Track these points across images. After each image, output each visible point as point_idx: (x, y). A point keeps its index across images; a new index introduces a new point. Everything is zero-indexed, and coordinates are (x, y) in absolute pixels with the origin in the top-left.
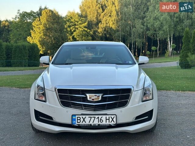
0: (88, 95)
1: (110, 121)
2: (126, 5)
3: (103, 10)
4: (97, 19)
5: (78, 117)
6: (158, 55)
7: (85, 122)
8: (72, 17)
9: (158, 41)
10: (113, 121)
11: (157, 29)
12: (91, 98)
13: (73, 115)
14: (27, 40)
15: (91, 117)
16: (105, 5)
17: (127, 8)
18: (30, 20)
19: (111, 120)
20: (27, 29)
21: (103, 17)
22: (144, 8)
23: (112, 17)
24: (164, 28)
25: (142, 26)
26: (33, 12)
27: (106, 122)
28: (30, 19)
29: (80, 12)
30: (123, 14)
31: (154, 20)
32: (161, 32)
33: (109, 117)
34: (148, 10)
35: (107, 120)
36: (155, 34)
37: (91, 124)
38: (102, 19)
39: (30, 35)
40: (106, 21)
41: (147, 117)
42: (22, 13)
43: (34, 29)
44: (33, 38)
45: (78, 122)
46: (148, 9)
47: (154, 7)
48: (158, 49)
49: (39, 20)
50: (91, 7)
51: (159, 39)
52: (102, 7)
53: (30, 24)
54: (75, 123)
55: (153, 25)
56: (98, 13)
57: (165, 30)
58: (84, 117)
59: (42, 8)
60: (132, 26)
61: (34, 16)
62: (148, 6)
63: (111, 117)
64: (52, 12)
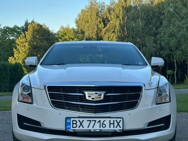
0: (86, 93)
1: (115, 126)
2: (134, 19)
3: (105, 25)
4: (97, 36)
5: (73, 121)
6: (176, 82)
7: (83, 127)
8: (65, 33)
9: (175, 64)
10: (118, 126)
11: (174, 48)
12: (90, 97)
13: (67, 118)
14: (9, 61)
15: (90, 121)
16: (107, 18)
17: (135, 22)
18: (13, 38)
19: (116, 124)
20: (9, 49)
21: (105, 34)
22: (156, 22)
23: (116, 33)
24: (183, 47)
25: (155, 45)
26: (18, 27)
27: (110, 127)
28: (13, 36)
29: (76, 28)
30: (131, 29)
31: (169, 37)
32: (178, 52)
33: (114, 121)
34: (162, 25)
35: (111, 125)
36: (170, 54)
37: (90, 130)
38: (103, 36)
39: (12, 55)
40: (109, 38)
41: (163, 124)
42: (3, 28)
43: (18, 47)
44: (17, 59)
45: (73, 127)
46: (161, 23)
47: (169, 21)
48: (175, 74)
49: (24, 36)
50: (90, 21)
51: (176, 61)
52: (104, 21)
53: (13, 41)
54: (70, 128)
55: (168, 44)
56: (98, 28)
57: (184, 50)
58: (81, 120)
59: (28, 22)
60: (142, 44)
61: (18, 32)
62: (162, 20)
63: (116, 121)
64: (41, 26)
